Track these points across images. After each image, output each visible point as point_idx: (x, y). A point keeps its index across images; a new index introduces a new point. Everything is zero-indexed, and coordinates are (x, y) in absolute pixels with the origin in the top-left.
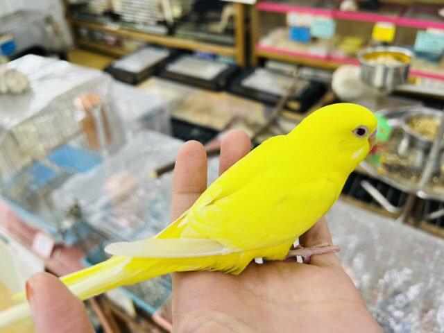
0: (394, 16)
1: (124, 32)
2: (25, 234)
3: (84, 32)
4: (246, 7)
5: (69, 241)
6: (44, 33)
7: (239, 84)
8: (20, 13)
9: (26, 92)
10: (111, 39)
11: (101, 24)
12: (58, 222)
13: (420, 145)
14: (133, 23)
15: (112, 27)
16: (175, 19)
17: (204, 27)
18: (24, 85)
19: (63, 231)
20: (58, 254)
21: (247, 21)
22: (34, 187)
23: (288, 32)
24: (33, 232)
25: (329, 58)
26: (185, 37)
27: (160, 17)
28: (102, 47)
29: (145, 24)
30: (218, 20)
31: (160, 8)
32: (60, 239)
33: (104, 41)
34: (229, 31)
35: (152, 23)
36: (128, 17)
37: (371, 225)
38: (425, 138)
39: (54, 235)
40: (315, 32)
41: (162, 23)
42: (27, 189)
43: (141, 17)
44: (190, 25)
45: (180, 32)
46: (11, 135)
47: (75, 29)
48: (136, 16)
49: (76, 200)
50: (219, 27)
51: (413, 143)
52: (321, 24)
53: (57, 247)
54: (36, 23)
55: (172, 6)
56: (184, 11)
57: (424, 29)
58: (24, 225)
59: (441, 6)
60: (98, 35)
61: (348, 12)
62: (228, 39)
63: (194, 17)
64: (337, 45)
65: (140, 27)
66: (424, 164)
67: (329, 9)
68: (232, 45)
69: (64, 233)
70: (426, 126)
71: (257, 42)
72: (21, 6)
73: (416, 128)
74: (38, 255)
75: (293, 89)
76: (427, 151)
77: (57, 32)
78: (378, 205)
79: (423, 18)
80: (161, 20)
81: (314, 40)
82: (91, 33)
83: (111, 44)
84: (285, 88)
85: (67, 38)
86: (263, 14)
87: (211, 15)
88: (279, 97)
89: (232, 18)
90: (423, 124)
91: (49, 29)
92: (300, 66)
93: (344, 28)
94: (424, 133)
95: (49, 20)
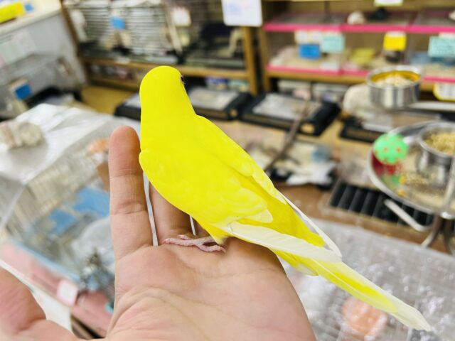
0: (404, 24)
1: (135, 65)
2: (49, 282)
3: (96, 68)
4: (253, 30)
5: (93, 287)
6: (57, 73)
7: (251, 112)
8: (33, 57)
9: (41, 143)
10: (123, 73)
11: (112, 59)
12: (80, 269)
13: (440, 161)
14: (143, 55)
15: (123, 61)
16: (184, 48)
17: (213, 54)
18: (38, 137)
19: (86, 278)
20: (82, 300)
21: (255, 43)
22: (53, 237)
23: (298, 50)
24: (57, 280)
25: (341, 72)
26: (195, 65)
27: (169, 47)
28: (114, 81)
29: (155, 55)
30: (226, 44)
31: (169, 38)
32: (83, 286)
33: (116, 76)
34: (239, 55)
35: (162, 54)
36: (137, 50)
37: (396, 252)
38: (445, 154)
39: (77, 283)
40: (325, 47)
41: (172, 53)
42: (47, 239)
43: (150, 48)
44: (199, 53)
45: (190, 60)
46: (28, 189)
47: (87, 67)
48: (145, 49)
49: (95, 249)
50: (228, 52)
51: (432, 159)
52: (330, 39)
53: (81, 294)
54: (49, 65)
55: (179, 35)
56: (192, 38)
57: (436, 34)
58: (47, 273)
59: (451, 9)
60: (110, 70)
61: (356, 25)
62: (238, 63)
63: (203, 44)
64: (348, 58)
65: (150, 59)
66: (446, 181)
67: (336, 24)
68: (242, 68)
69: (86, 280)
70: (445, 140)
71: (268, 63)
72: (33, 49)
73: (435, 143)
74: (63, 303)
75: (305, 113)
76: (448, 167)
77: (69, 72)
78: (404, 224)
79: (434, 24)
80: (170, 50)
81: (325, 55)
82: (103, 69)
83: (123, 77)
84: (297, 112)
85: (80, 76)
86: (271, 35)
87: (219, 40)
88: (291, 121)
89: (240, 42)
90: (441, 138)
91: (62, 69)
92: (313, 82)
93: (354, 41)
94: (443, 148)
95: (61, 61)
